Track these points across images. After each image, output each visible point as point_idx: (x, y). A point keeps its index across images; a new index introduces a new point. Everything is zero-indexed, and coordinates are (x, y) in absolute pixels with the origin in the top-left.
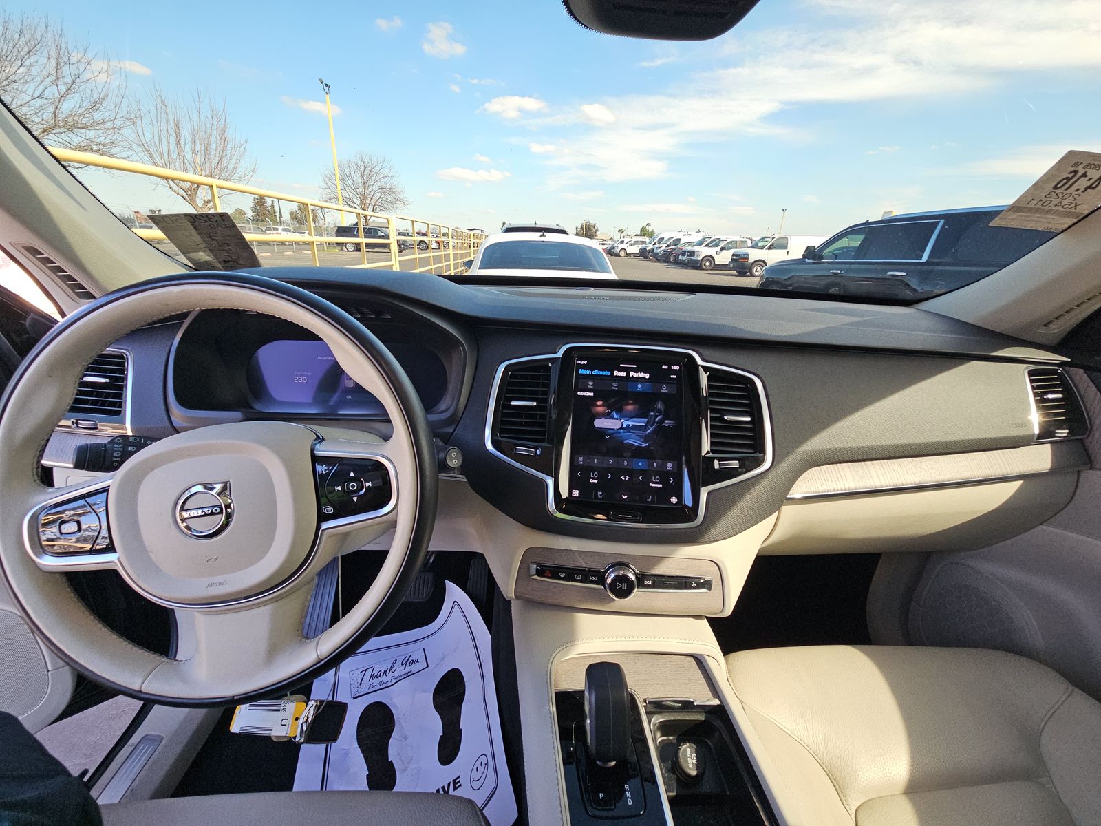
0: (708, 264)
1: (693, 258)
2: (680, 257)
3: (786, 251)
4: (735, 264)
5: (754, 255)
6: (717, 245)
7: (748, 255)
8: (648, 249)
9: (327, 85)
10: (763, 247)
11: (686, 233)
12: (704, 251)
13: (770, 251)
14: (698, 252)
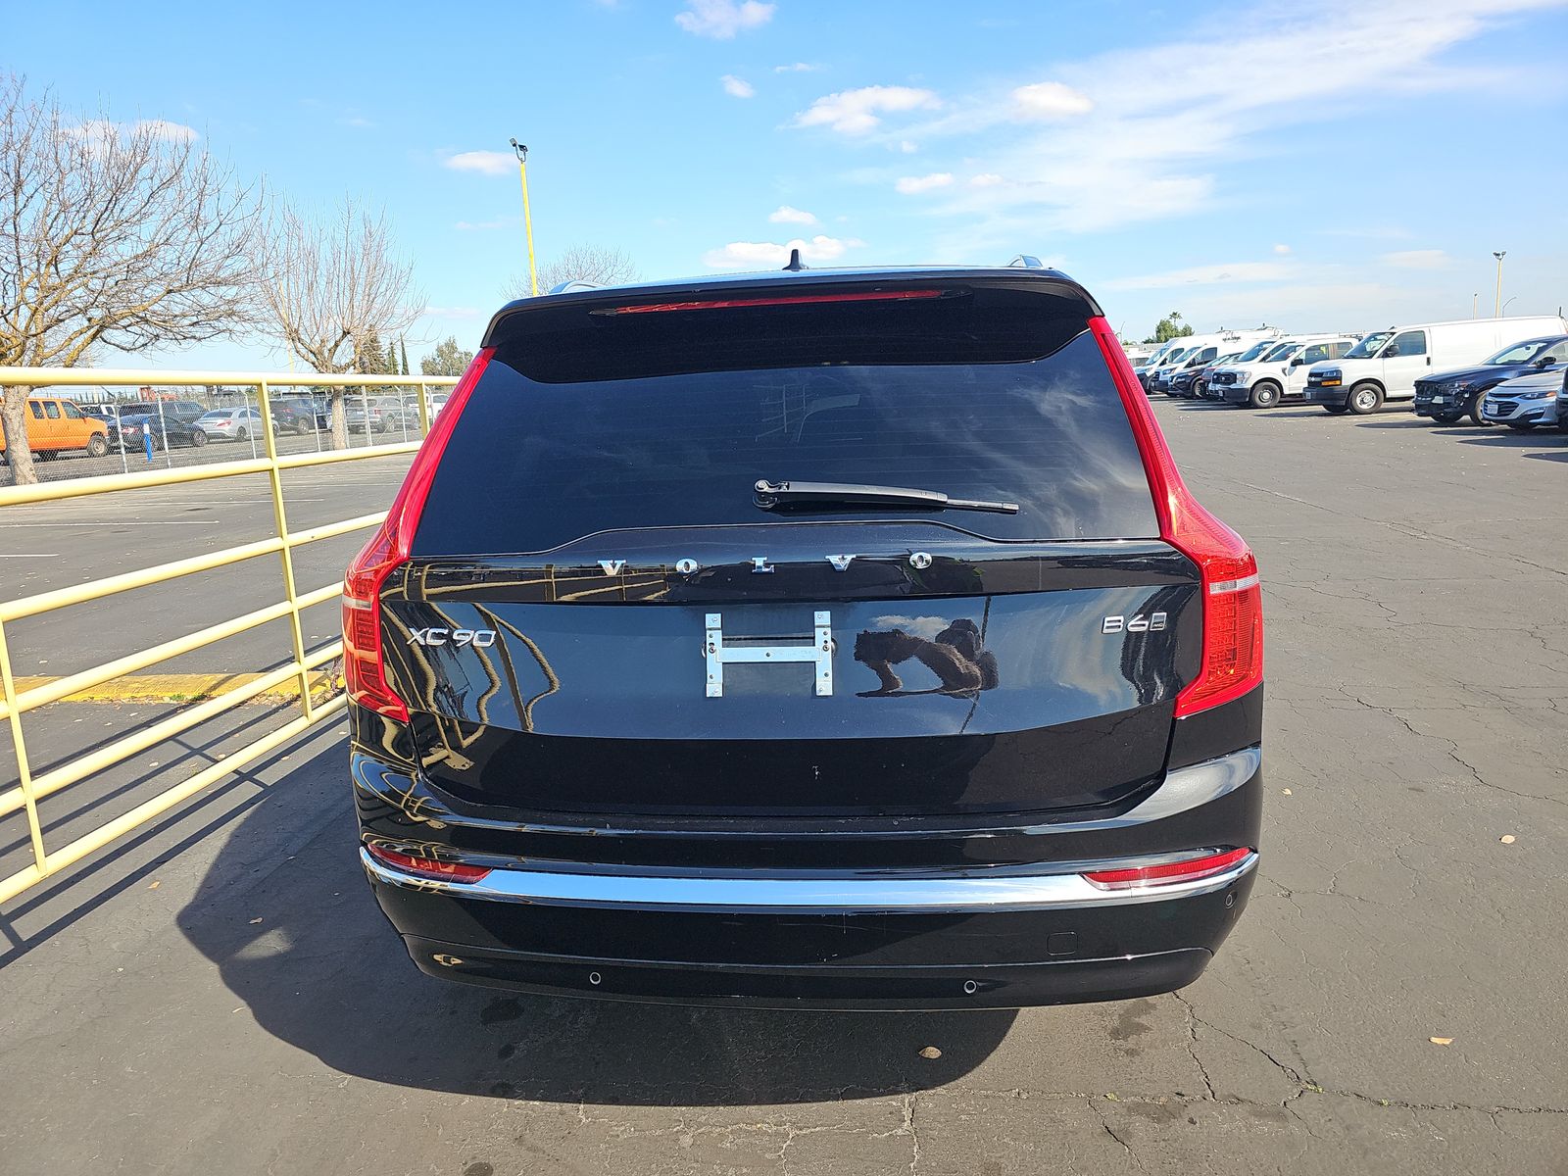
0: (1266, 395)
1: (1233, 386)
2: (1211, 387)
3: (1422, 358)
4: (1315, 391)
5: (1352, 371)
6: (1284, 357)
7: (1338, 372)
8: (1148, 374)
9: (522, 147)
10: (1371, 355)
11: (1229, 336)
12: (1253, 372)
13: (1388, 360)
14: (1243, 373)
